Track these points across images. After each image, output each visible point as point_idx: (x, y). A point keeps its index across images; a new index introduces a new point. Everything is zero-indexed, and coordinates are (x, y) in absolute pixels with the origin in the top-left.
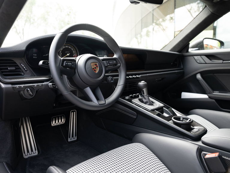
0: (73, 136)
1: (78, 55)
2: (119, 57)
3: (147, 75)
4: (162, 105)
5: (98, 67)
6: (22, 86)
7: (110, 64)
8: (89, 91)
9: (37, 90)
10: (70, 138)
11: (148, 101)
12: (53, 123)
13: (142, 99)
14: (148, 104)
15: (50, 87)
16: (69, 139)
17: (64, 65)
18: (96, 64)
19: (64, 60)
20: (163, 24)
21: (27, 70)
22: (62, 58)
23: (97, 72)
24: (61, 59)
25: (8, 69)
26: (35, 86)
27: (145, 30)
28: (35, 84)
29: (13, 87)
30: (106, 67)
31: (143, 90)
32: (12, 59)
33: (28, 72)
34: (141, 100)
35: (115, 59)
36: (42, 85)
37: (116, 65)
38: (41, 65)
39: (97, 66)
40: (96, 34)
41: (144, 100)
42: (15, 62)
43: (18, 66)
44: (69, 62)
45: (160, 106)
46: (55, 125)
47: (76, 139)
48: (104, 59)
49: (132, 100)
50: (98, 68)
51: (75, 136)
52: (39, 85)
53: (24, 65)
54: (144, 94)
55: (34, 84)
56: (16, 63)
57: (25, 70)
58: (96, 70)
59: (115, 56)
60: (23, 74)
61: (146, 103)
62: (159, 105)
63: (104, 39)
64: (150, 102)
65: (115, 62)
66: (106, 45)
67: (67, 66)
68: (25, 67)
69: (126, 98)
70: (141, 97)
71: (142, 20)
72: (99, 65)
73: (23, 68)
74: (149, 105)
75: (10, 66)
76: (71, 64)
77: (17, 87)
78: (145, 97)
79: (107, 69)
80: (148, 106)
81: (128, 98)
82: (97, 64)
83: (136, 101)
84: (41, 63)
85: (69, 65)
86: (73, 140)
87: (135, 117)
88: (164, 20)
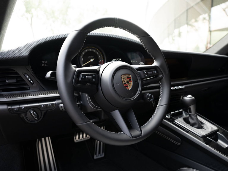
0: (99, 153)
1: (105, 61)
2: (161, 65)
3: (193, 84)
4: (215, 128)
5: (132, 80)
6: (23, 106)
7: (148, 75)
8: (117, 115)
9: (45, 111)
10: (96, 154)
11: (197, 122)
12: (76, 139)
13: (188, 118)
14: (196, 126)
15: (61, 109)
16: (95, 156)
17: (80, 79)
18: (128, 76)
19: (80, 72)
20: (195, 24)
21: (33, 83)
22: (77, 69)
23: (130, 88)
24: (75, 71)
25: (6, 81)
26: (42, 106)
27: (176, 31)
28: (43, 104)
29: (10, 108)
30: (142, 79)
31: (190, 108)
32: (13, 69)
33: (35, 85)
34: (186, 121)
35: (155, 68)
36: (51, 104)
37: (156, 76)
38: (49, 78)
39: (130, 80)
40: (129, 32)
41: (191, 120)
42: (17, 72)
43: (20, 77)
44: (88, 75)
45: (213, 130)
46: (79, 140)
47: (103, 156)
48: (140, 67)
49: (175, 120)
50: (132, 83)
51: (103, 152)
52: (48, 104)
53: (29, 76)
54: (190, 112)
55: (40, 104)
56: (18, 74)
57: (31, 83)
58: (128, 85)
59: (155, 64)
60: (28, 88)
61: (193, 125)
62: (212, 128)
63: (141, 40)
64: (199, 124)
65: (155, 72)
66: (143, 47)
67: (84, 81)
68: (31, 79)
69: (167, 117)
70: (186, 115)
71: (175, 20)
72: (132, 77)
73: (29, 80)
74: (198, 128)
75: (9, 78)
76: (91, 77)
77: (15, 108)
78: (193, 117)
79: (144, 82)
80: (196, 129)
81: (169, 117)
82: (131, 76)
83: (180, 121)
84: (49, 74)
85: (88, 79)
86: (100, 157)
87: (179, 144)
88: (196, 21)
